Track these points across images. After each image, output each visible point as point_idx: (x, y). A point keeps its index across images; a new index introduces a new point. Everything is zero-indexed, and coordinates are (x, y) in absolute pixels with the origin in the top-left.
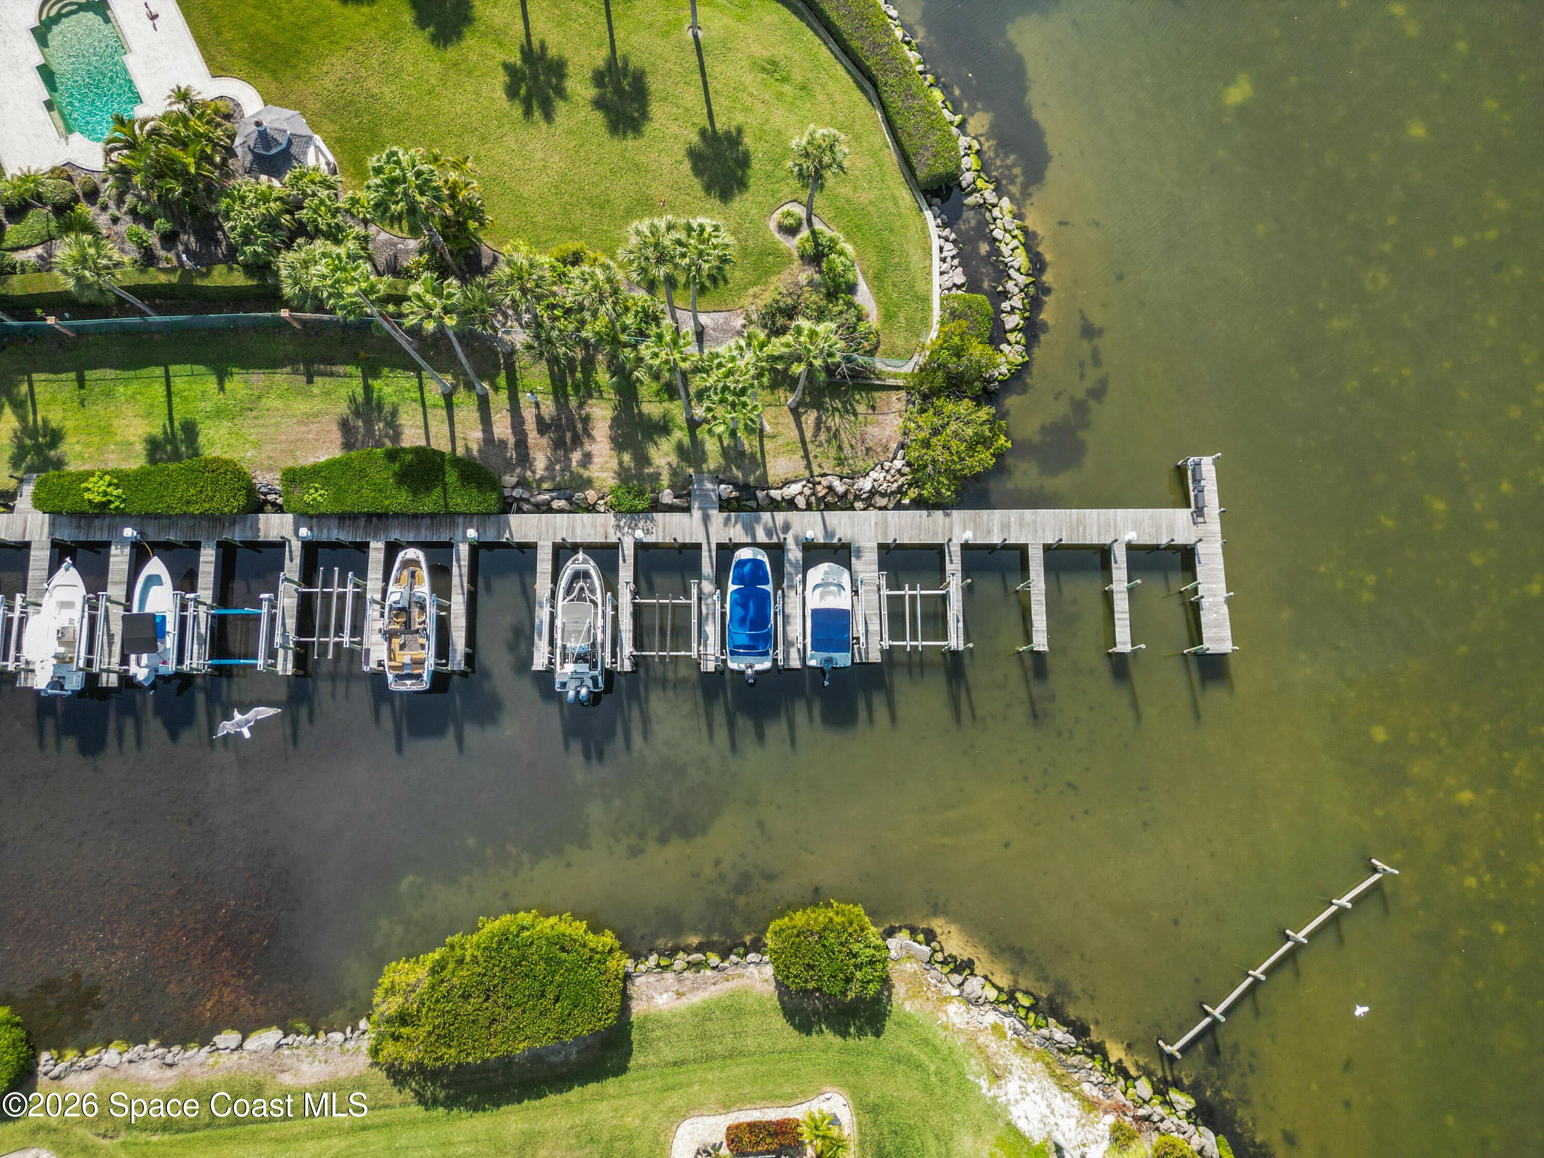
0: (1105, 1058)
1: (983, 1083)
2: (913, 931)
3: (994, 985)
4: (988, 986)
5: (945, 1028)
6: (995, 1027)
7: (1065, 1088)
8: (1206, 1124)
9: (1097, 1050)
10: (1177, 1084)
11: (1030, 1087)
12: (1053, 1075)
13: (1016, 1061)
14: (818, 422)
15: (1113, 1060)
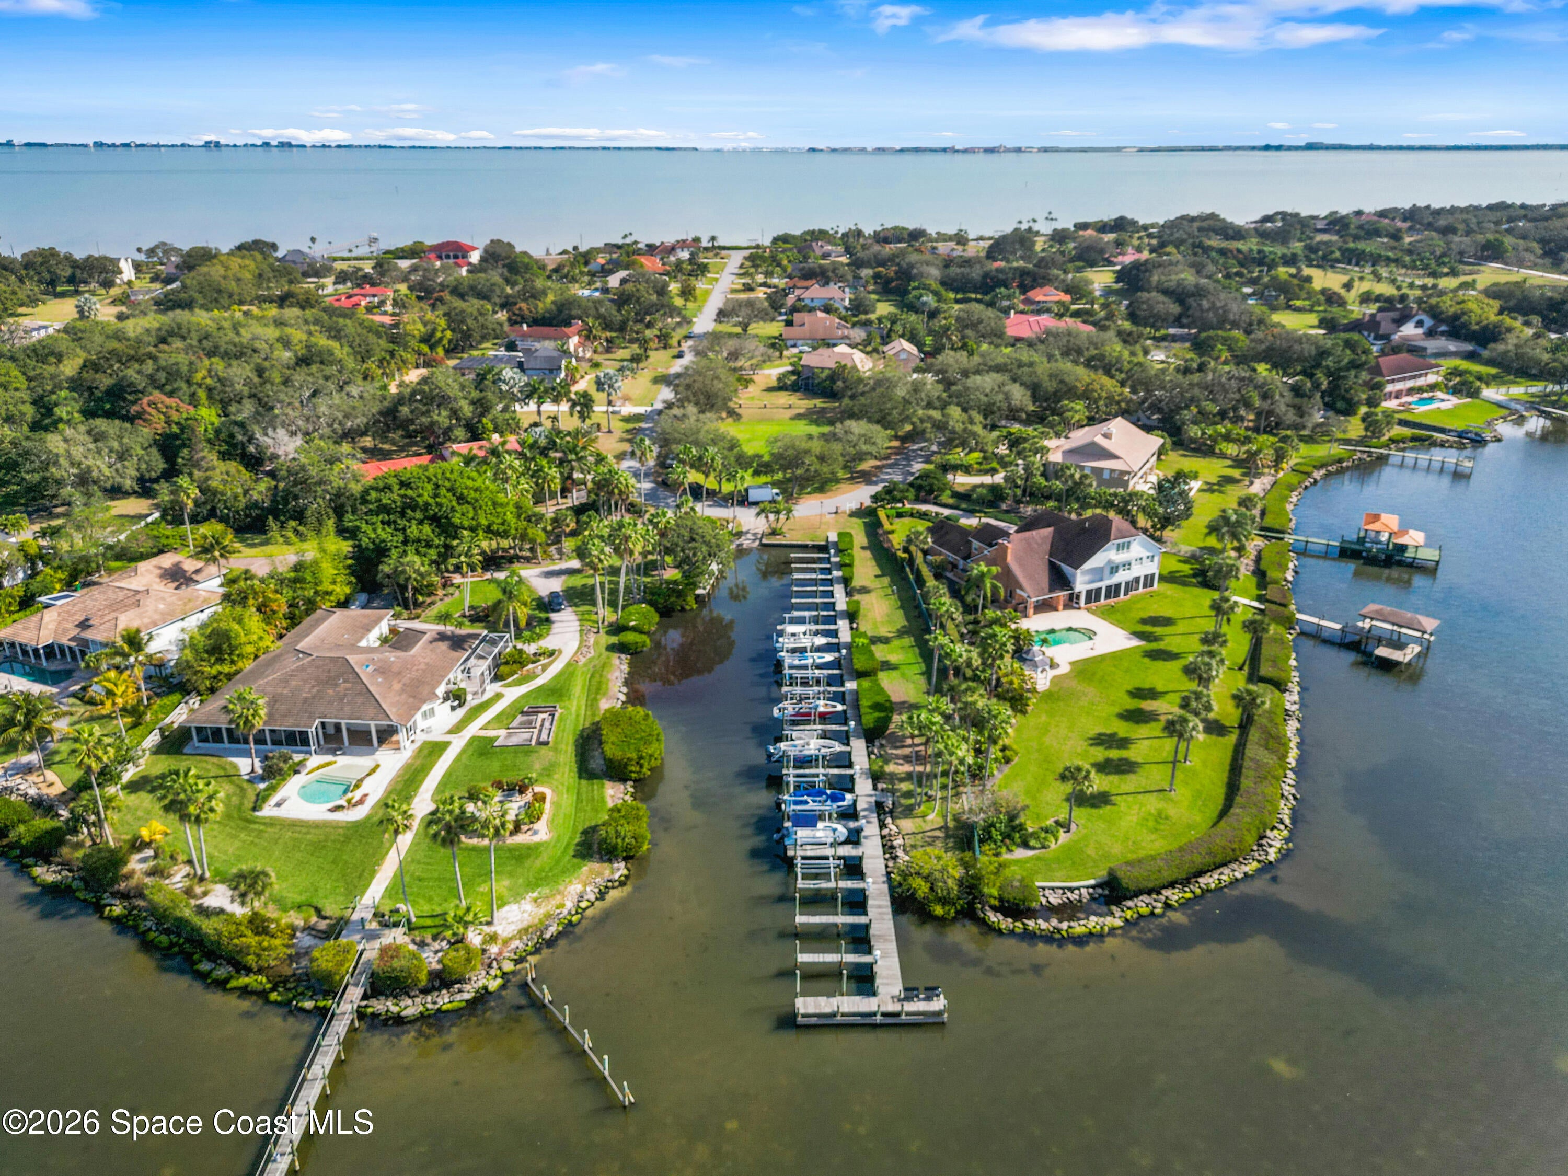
0: (531, 954)
1: (535, 895)
2: (627, 877)
3: (588, 908)
4: (588, 904)
5: (570, 882)
6: (562, 906)
7: (520, 932)
8: (475, 998)
9: (537, 951)
10: (503, 987)
11: (526, 915)
12: (530, 926)
13: (542, 911)
14: (938, 838)
15: (529, 958)
